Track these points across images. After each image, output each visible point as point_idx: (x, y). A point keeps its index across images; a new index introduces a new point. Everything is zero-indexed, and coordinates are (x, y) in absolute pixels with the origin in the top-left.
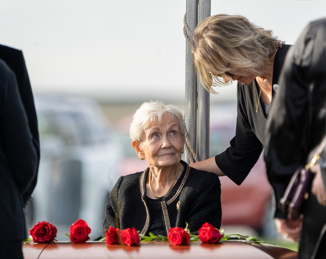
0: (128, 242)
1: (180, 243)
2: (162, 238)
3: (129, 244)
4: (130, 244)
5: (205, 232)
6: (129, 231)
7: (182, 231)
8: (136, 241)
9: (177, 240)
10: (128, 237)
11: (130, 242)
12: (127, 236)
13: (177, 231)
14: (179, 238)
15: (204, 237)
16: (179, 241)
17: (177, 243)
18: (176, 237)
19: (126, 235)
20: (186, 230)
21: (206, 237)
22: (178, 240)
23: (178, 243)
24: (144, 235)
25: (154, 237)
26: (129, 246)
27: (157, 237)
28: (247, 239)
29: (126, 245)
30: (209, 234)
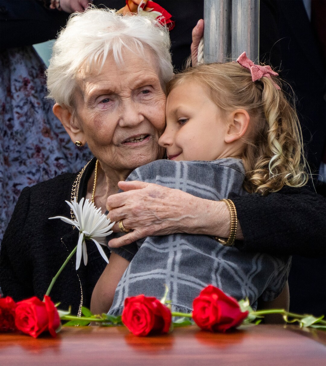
0: (32, 329)
1: (148, 330)
3: (33, 333)
4: (37, 332)
6: (34, 302)
7: (155, 304)
8: (50, 326)
9: (141, 323)
10: (33, 317)
11: (36, 329)
12: (29, 316)
13: (141, 303)
14: (146, 318)
15: (204, 317)
16: (146, 325)
17: (142, 331)
18: (139, 318)
19: (29, 313)
20: (163, 300)
21: (208, 319)
22: (144, 324)
23: (144, 332)
24: (69, 312)
25: (92, 317)
26: (35, 337)
27: (101, 317)
28: (303, 321)
29: (28, 335)
30: (216, 309)
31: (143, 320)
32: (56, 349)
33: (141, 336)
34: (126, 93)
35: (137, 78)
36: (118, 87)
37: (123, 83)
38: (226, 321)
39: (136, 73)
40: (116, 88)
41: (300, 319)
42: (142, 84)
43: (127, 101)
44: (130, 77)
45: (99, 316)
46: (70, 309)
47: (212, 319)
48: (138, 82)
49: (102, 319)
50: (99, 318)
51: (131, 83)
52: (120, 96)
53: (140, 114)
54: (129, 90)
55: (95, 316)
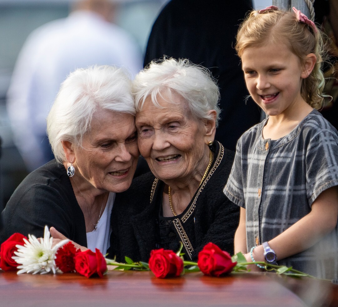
0: (86, 272)
1: (165, 274)
2: (145, 267)
3: (87, 275)
4: (89, 274)
5: (207, 257)
7: (170, 256)
8: (98, 270)
9: (161, 269)
10: (87, 264)
11: (89, 272)
12: (84, 262)
13: (161, 255)
14: (164, 265)
15: (205, 265)
18: (159, 266)
19: (84, 260)
20: (178, 254)
21: (207, 267)
22: (163, 270)
23: (163, 275)
24: (114, 261)
25: (133, 264)
26: (88, 277)
27: (139, 265)
28: (279, 270)
29: (83, 276)
30: (213, 260)
31: (162, 267)
32: (104, 286)
33: (161, 278)
34: (157, 127)
35: (164, 117)
36: (151, 122)
37: (154, 119)
38: (219, 268)
39: (164, 113)
40: (150, 123)
41: (277, 268)
42: (168, 121)
43: (158, 132)
44: (160, 115)
45: (138, 263)
46: (115, 258)
47: (210, 267)
48: (165, 119)
49: (140, 266)
50: (138, 265)
51: (160, 120)
52: (154, 129)
53: (167, 142)
54: (158, 124)
55: (135, 263)
